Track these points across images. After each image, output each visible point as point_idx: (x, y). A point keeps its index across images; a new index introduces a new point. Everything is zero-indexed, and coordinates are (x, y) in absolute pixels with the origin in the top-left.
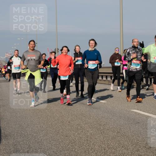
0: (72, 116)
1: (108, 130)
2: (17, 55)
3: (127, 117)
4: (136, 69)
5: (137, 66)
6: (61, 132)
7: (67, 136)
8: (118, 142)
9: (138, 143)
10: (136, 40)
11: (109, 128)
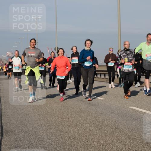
0: (71, 113)
1: (106, 126)
2: (17, 55)
3: (125, 113)
4: (129, 70)
5: (129, 68)
6: (61, 128)
7: (66, 132)
8: (116, 138)
9: (135, 139)
10: (127, 43)
11: (107, 124)
